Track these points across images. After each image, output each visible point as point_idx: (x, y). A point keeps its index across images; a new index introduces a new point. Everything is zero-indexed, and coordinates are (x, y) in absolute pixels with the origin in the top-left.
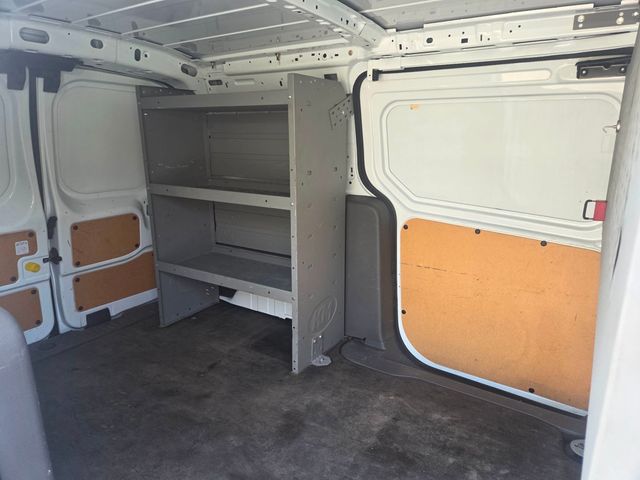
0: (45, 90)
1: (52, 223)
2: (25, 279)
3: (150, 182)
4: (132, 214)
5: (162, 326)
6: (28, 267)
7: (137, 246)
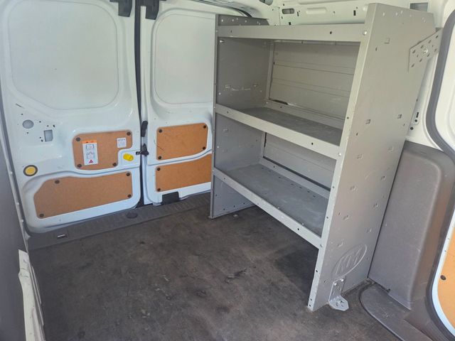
0: (146, 18)
1: (144, 126)
2: (123, 165)
3: (217, 102)
4: (203, 124)
5: (211, 217)
6: (125, 157)
7: (204, 148)
